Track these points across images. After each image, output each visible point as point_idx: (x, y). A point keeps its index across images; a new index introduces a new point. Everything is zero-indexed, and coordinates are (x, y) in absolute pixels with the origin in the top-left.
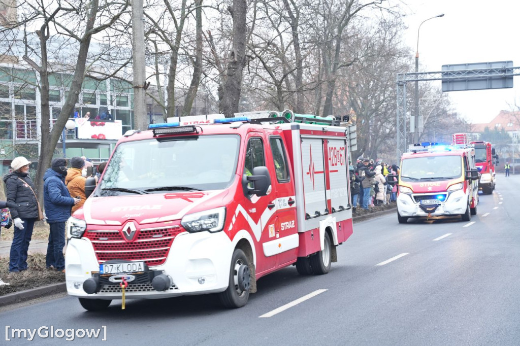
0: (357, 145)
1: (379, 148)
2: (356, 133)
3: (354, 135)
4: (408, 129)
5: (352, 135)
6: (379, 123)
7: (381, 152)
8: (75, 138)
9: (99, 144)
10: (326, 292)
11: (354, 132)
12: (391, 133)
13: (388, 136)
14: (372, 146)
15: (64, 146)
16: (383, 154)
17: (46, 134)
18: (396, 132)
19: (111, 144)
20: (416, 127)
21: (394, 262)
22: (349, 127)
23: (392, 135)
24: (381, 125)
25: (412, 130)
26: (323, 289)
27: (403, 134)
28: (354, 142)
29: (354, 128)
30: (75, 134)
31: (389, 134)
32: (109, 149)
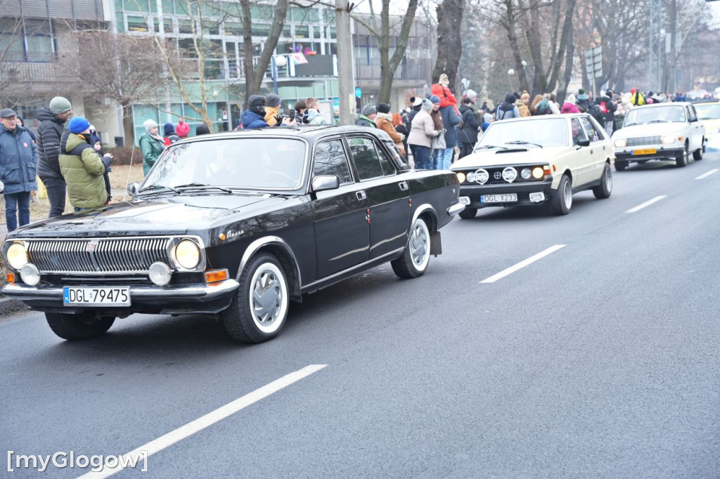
0: (601, 71)
1: (627, 74)
2: (601, 56)
3: (599, 59)
4: (663, 49)
5: (596, 58)
6: (628, 45)
7: (629, 78)
8: (288, 75)
9: (313, 81)
10: (564, 248)
11: (599, 54)
12: (642, 56)
13: (637, 59)
14: (618, 70)
15: (276, 85)
16: (631, 80)
17: (249, 71)
18: (648, 53)
19: (326, 82)
20: (672, 46)
21: (648, 208)
22: (593, 49)
23: (643, 58)
24: (630, 46)
25: (668, 50)
26: (560, 244)
27: (657, 55)
28: (599, 66)
29: (599, 50)
30: (287, 72)
31: (639, 57)
32: (324, 87)
